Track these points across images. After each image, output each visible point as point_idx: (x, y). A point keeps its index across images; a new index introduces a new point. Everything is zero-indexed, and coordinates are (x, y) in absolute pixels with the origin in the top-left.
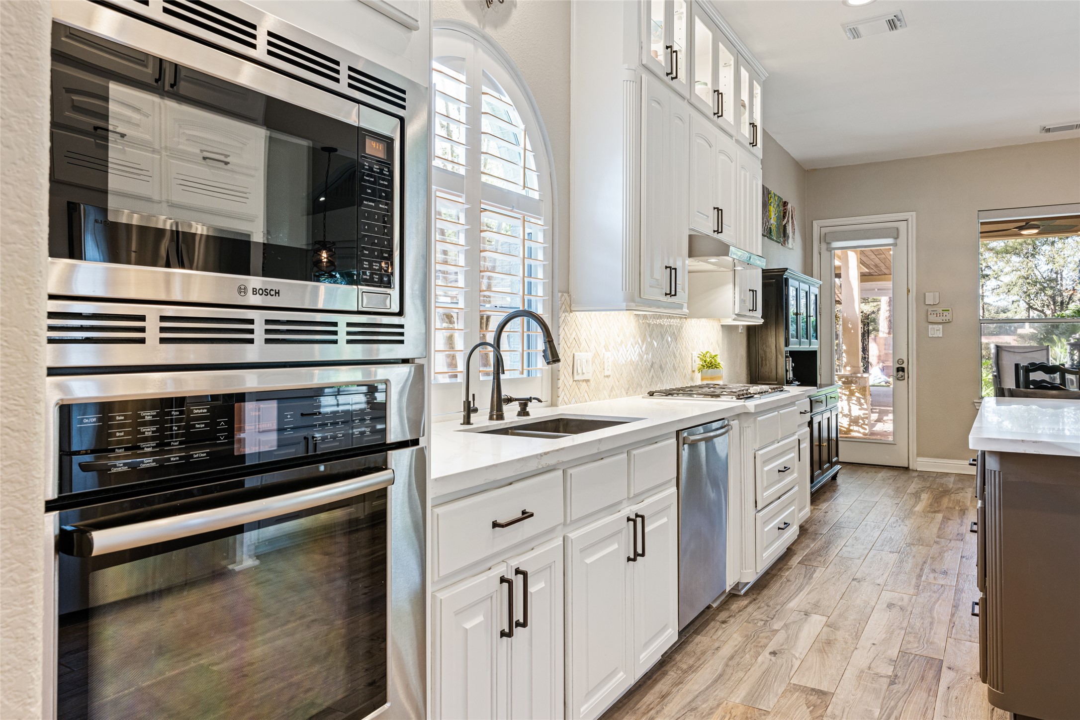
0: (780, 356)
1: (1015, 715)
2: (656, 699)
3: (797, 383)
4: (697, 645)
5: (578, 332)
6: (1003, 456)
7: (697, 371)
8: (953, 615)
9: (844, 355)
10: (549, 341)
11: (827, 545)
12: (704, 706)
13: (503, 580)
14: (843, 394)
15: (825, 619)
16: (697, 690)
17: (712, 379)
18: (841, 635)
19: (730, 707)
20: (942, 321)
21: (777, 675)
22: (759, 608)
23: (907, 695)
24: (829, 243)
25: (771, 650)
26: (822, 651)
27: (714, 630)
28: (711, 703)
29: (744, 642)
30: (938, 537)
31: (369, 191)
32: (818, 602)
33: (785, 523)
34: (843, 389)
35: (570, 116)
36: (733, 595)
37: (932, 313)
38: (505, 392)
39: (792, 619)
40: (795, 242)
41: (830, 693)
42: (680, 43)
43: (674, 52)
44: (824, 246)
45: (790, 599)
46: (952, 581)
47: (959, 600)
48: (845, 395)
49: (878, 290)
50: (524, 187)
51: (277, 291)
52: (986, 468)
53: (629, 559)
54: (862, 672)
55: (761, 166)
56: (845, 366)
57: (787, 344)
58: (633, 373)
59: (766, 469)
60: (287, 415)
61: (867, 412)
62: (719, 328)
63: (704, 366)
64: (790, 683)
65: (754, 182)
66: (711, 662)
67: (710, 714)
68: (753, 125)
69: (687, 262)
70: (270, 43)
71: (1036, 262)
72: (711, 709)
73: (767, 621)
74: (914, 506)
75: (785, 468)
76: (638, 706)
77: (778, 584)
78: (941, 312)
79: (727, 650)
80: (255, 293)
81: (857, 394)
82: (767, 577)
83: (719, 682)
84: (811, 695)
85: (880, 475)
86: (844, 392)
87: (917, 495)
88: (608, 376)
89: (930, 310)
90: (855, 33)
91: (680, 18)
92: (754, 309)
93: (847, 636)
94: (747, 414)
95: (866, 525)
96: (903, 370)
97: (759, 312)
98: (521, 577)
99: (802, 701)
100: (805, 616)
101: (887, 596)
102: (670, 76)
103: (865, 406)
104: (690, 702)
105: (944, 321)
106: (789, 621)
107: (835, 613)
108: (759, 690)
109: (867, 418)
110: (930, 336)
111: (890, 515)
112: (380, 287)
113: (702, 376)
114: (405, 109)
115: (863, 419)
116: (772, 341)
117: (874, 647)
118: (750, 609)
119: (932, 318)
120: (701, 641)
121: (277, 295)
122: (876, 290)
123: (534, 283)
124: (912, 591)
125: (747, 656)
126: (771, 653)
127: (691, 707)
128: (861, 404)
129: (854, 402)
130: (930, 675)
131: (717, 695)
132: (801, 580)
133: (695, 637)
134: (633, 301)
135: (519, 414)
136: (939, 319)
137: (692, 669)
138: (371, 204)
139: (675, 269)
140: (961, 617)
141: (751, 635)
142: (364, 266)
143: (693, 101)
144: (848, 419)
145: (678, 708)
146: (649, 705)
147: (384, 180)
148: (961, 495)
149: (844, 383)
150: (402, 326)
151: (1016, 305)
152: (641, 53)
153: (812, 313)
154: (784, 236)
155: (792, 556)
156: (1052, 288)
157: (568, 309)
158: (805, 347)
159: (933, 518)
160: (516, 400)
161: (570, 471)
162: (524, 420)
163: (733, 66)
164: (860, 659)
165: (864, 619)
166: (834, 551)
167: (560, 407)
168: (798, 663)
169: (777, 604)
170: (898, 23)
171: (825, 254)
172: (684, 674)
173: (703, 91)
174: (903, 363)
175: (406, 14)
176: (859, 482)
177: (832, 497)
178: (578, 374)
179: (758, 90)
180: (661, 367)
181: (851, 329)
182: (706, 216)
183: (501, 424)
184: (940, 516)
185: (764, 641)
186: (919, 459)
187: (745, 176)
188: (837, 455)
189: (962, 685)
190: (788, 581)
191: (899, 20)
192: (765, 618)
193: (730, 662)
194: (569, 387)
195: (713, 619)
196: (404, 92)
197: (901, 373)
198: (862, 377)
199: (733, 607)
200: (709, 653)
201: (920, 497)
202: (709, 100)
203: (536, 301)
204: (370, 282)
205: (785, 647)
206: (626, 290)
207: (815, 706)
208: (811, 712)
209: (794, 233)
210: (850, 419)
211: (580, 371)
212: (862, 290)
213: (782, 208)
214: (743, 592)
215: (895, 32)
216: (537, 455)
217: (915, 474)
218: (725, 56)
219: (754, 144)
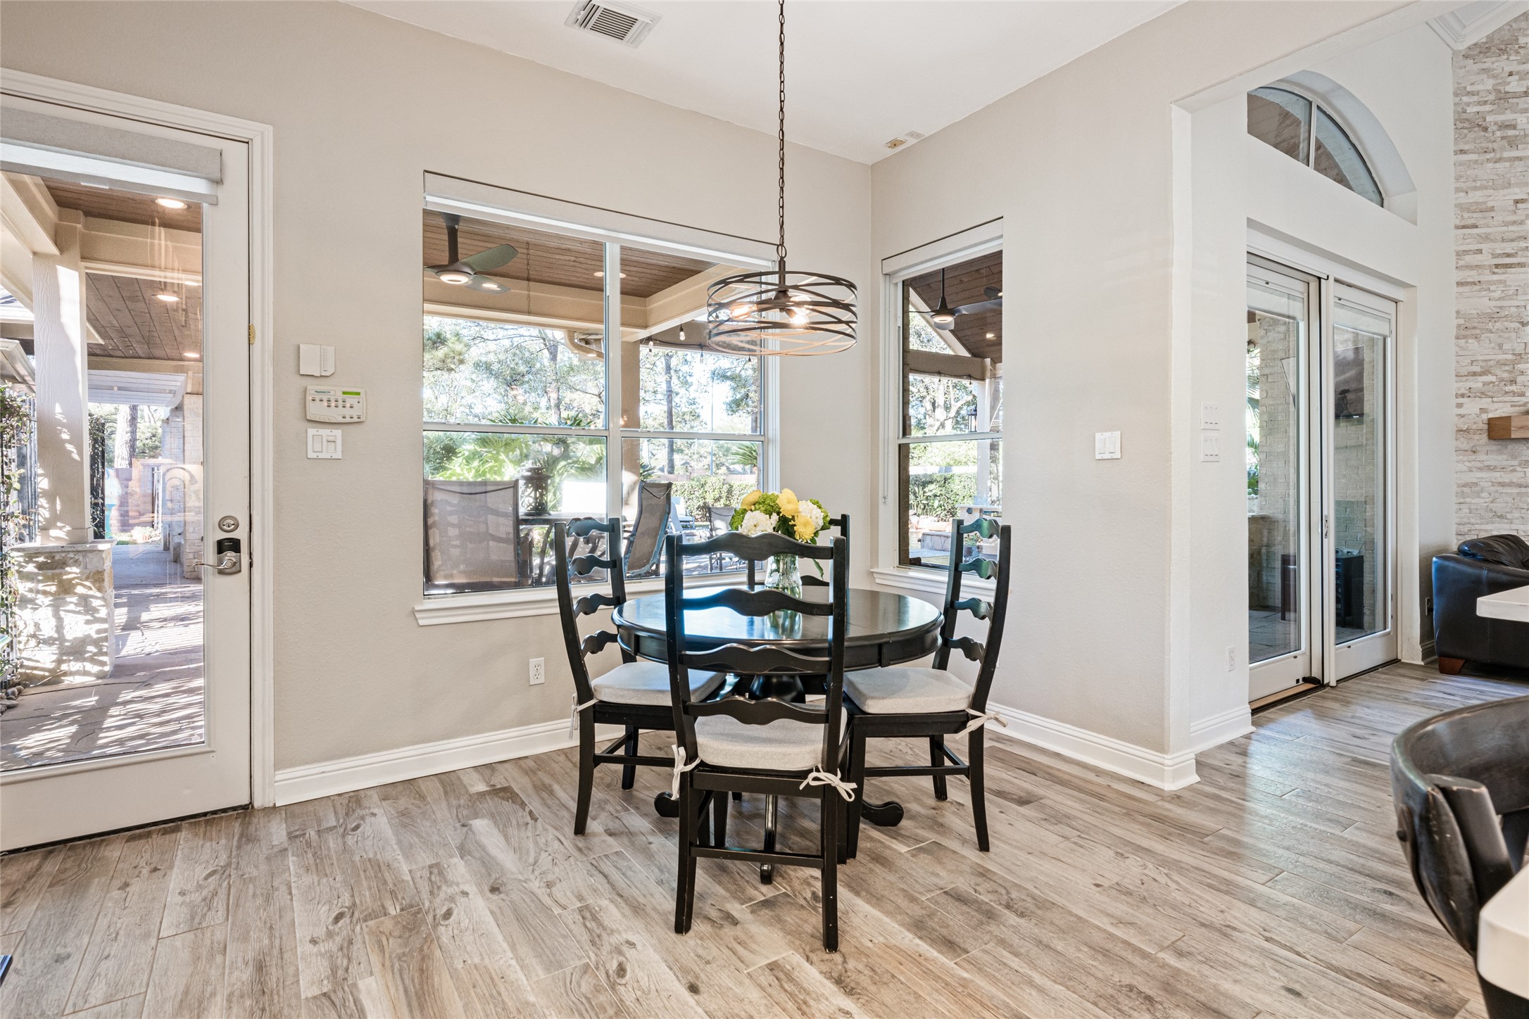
9: (42, 501)
14: (38, 592)
20: (341, 420)
34: (39, 581)
37: (318, 397)
48: (45, 593)
49: (120, 389)
78: (340, 397)
86: (41, 587)
89: (311, 388)
96: (235, 545)
103: (103, 613)
105: (348, 420)
109: (106, 639)
110: (311, 455)
115: (96, 643)
119: (316, 411)
122: (116, 389)
128: (91, 611)
129: (72, 607)
136: (335, 415)
144: (54, 648)
149: (40, 567)
174: (237, 526)
186: (284, 772)
197: (230, 555)
198: (92, 549)
210: (61, 647)
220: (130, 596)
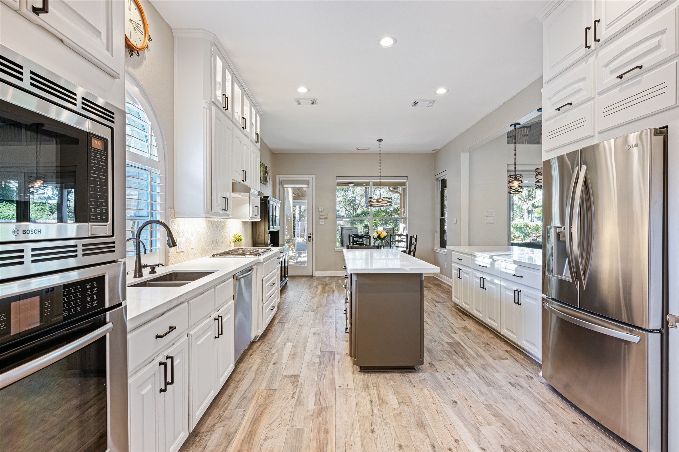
0: (266, 234)
1: (360, 367)
2: (227, 398)
3: (272, 245)
4: (241, 368)
5: (179, 229)
6: (358, 275)
7: (232, 243)
8: (336, 333)
10: (170, 236)
11: (288, 312)
12: (249, 395)
13: (161, 364)
15: (292, 344)
16: (245, 389)
17: (239, 246)
18: (299, 350)
19: (260, 392)
21: (277, 373)
22: (265, 345)
23: (325, 368)
24: (283, 185)
25: (273, 363)
26: (293, 358)
27: (248, 359)
28: (252, 393)
29: (261, 362)
30: (327, 303)
31: (95, 169)
32: (288, 338)
33: (273, 307)
35: (174, 120)
36: (253, 342)
38: (143, 262)
39: (279, 347)
40: (270, 184)
41: (299, 375)
42: (228, 94)
43: (227, 97)
44: (281, 186)
45: (277, 339)
46: (333, 320)
47: (337, 327)
49: (297, 203)
50: (151, 155)
51: (39, 230)
52: (352, 279)
53: (216, 338)
54: (309, 363)
55: (259, 152)
56: (287, 235)
57: (269, 229)
58: (204, 246)
59: (266, 285)
60: (46, 303)
61: (295, 254)
62: (241, 222)
63: (236, 240)
64: (283, 375)
65: (257, 159)
66: (249, 374)
67: (252, 398)
68: (257, 134)
69: (231, 194)
70: (32, 78)
71: (348, 193)
72: (252, 396)
73: (269, 350)
74: (316, 292)
75: (273, 283)
76: (219, 404)
77: (271, 333)
78: (324, 215)
79: (255, 367)
80: (24, 233)
81: (292, 247)
82: (266, 331)
83: (254, 382)
84: (292, 378)
85: (303, 280)
87: (317, 287)
88: (193, 249)
89: (320, 214)
90: (299, 103)
91: (228, 82)
92: (257, 215)
93: (301, 350)
94: (259, 263)
95: (301, 302)
97: (259, 216)
98: (170, 360)
99: (289, 381)
100: (284, 345)
101: (313, 330)
102: (224, 108)
103: (295, 251)
104: (243, 395)
105: (325, 218)
106: (278, 348)
107: (295, 341)
108: (271, 382)
109: (295, 256)
110: (320, 224)
111: (309, 296)
112: (101, 222)
113: (234, 245)
114: (114, 123)
115: (294, 257)
116: (262, 227)
117: (311, 352)
118: (261, 347)
119: (321, 217)
120: (243, 365)
121: (39, 232)
123: (154, 203)
124: (321, 326)
125: (264, 368)
126: (273, 364)
127: (244, 397)
128: (293, 251)
129: (290, 250)
130: (332, 358)
131: (254, 389)
132: (280, 330)
133: (240, 365)
134: (208, 213)
135: (150, 273)
136: (323, 217)
137: (241, 379)
138: (95, 176)
139: (227, 198)
140: (338, 333)
141: (264, 358)
142: (92, 211)
143: (234, 121)
145: (238, 399)
146: (224, 402)
147: (103, 162)
148: (332, 285)
150: (113, 243)
151: (342, 209)
152: (211, 96)
153: (278, 215)
154: (266, 181)
155: (275, 320)
156: (353, 203)
157: (174, 217)
158: (275, 230)
159: (324, 296)
160: (150, 266)
161: (191, 302)
162: (153, 276)
163: (249, 106)
164: (307, 358)
165: (306, 341)
166: (291, 315)
167: (170, 266)
168: (285, 365)
169: (272, 342)
170: (315, 103)
171: (281, 190)
172: (238, 383)
173: (237, 116)
174: (310, 234)
175: (113, 70)
176: (295, 284)
177: (286, 292)
178: (179, 249)
179: (259, 118)
180: (217, 242)
181: (289, 220)
182: (239, 173)
183: (142, 280)
184: (326, 294)
185: (270, 359)
186: (316, 272)
187: (254, 156)
188: (287, 274)
189: (342, 359)
190: (275, 331)
191: (315, 101)
192: (268, 349)
193: (257, 372)
194: (174, 256)
195: (247, 355)
196: (113, 114)
197: (310, 238)
198: (293, 240)
199: (254, 347)
200: (247, 370)
201: (318, 287)
202: (240, 121)
203: (155, 213)
204: (96, 220)
205: (278, 360)
206: (205, 208)
207: (294, 382)
208: (293, 385)
209: (269, 180)
211: (179, 247)
212: (293, 203)
213: (265, 169)
214: (257, 339)
215: (313, 105)
216: (177, 297)
217: (315, 278)
218: (246, 102)
219: (257, 142)
220: (299, 252)
